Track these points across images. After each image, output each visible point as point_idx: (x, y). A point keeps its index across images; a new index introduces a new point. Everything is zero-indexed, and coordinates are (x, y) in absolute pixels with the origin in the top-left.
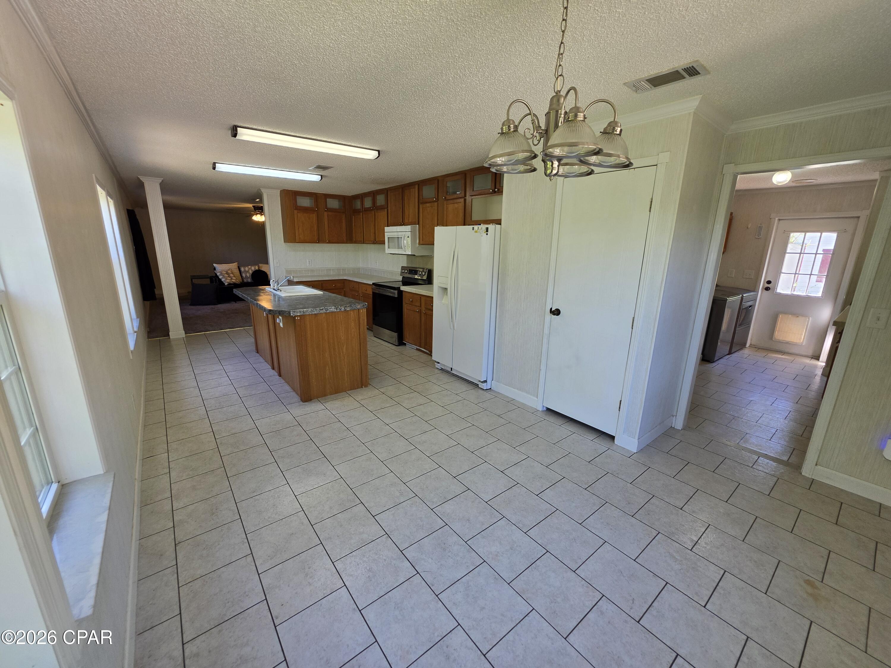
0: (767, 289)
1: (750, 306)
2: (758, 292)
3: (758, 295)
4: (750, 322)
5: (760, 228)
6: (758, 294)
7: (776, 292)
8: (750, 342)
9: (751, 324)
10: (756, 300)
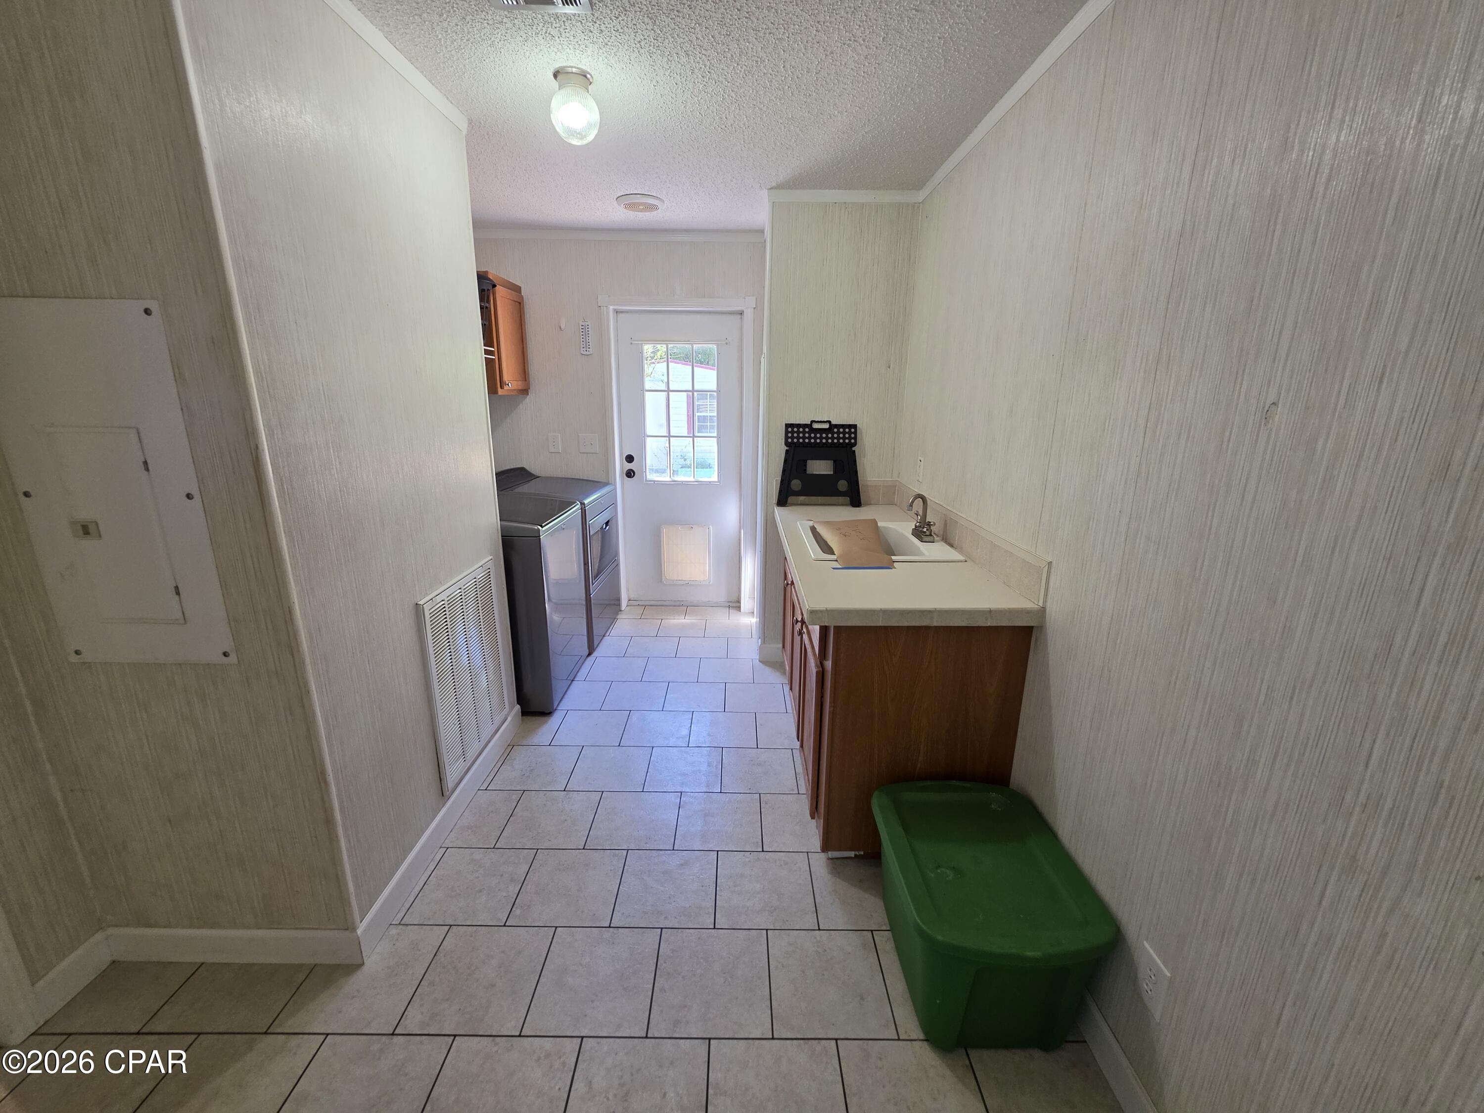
0: (630, 474)
1: (607, 523)
2: (615, 485)
3: (616, 491)
4: (617, 554)
5: (585, 329)
6: (615, 489)
7: (646, 480)
8: (626, 596)
9: (619, 559)
10: (614, 504)
